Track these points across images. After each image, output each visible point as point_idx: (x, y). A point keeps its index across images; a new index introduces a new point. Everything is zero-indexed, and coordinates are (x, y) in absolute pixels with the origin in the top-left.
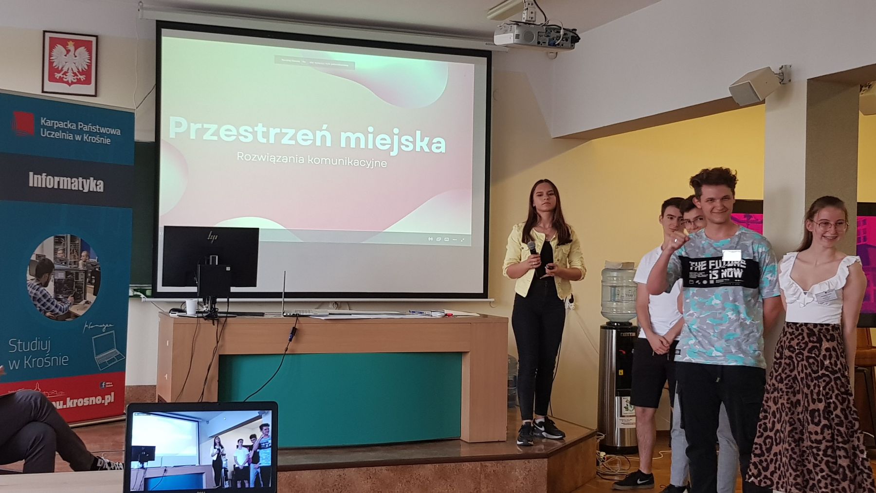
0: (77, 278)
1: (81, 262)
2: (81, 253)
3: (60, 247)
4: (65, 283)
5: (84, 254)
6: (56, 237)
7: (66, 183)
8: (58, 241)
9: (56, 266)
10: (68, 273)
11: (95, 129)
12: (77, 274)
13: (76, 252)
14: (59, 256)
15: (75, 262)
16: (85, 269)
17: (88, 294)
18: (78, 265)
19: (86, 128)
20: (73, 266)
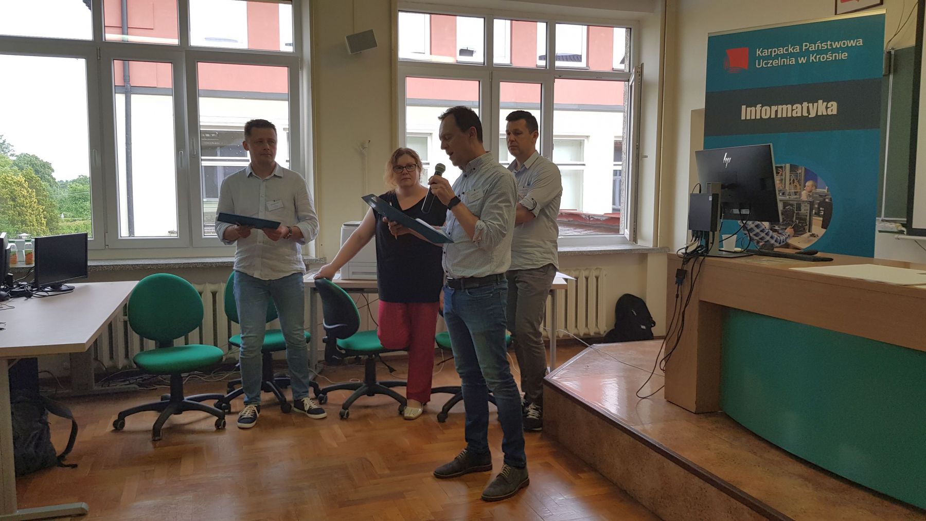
0: (799, 208)
1: (804, 193)
2: (805, 183)
3: (778, 178)
5: (809, 183)
7: (785, 111)
11: (826, 45)
14: (778, 186)
15: (796, 193)
16: (811, 199)
17: (814, 227)
18: (800, 195)
19: (813, 47)
20: (793, 197)
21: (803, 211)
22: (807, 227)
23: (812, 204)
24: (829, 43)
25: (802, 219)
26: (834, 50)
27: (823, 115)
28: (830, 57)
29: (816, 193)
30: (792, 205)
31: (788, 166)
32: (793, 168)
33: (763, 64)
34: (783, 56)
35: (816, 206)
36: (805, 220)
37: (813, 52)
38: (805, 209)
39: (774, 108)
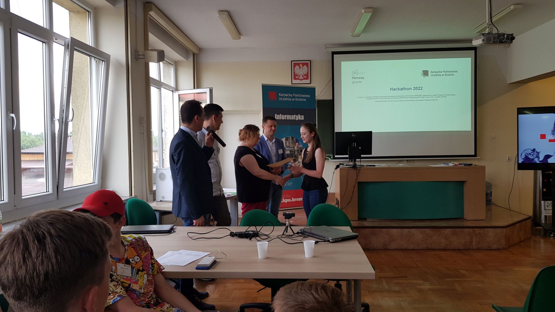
0: (295, 153)
1: (296, 147)
2: (296, 143)
3: (288, 142)
4: (290, 155)
5: (297, 144)
6: (286, 138)
7: (289, 117)
8: (287, 140)
9: (286, 149)
10: (291, 151)
11: (300, 95)
12: (294, 151)
13: (294, 143)
14: (287, 145)
15: (293, 147)
16: (298, 149)
17: (299, 159)
18: (295, 148)
19: (296, 96)
20: (293, 148)
21: (296, 154)
22: (297, 159)
23: (298, 151)
24: (301, 95)
25: (295, 157)
26: (303, 98)
27: (300, 120)
28: (301, 100)
29: (299, 147)
30: (292, 152)
31: (291, 137)
32: (292, 138)
33: (281, 99)
34: (288, 97)
35: (299, 152)
36: (296, 157)
37: (296, 97)
38: (296, 152)
39: (285, 116)
